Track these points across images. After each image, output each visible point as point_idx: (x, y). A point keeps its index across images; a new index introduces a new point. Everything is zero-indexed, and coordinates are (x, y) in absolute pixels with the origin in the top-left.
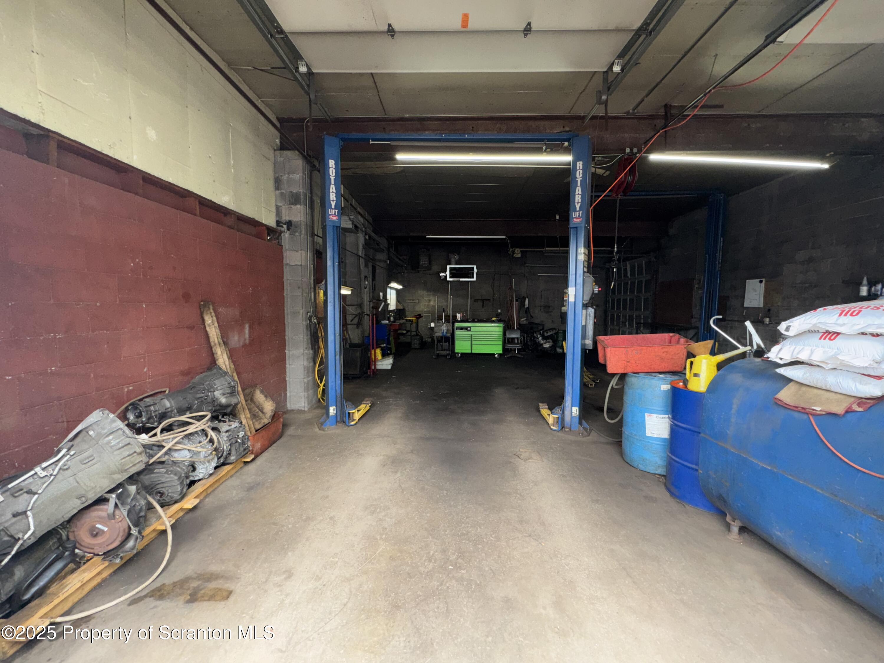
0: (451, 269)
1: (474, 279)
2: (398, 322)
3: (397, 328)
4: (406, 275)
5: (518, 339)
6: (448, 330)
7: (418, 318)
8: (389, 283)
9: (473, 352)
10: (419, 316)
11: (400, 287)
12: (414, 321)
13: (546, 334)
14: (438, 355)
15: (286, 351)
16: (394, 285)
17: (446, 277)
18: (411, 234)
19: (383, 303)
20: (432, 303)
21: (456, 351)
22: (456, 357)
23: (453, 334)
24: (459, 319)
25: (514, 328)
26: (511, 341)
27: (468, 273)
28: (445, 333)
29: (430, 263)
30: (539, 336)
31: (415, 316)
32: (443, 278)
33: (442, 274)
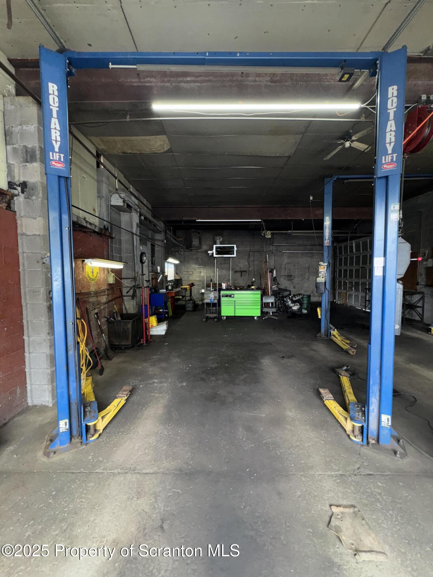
0: (217, 248)
1: (235, 255)
2: (175, 290)
3: (174, 295)
4: (182, 253)
5: (272, 303)
6: (215, 297)
7: (191, 286)
8: (166, 259)
9: (236, 315)
10: (192, 285)
11: (177, 262)
12: (188, 289)
13: (294, 299)
14: (208, 318)
15: (25, 337)
16: (170, 260)
17: (213, 254)
18: (184, 219)
19: (161, 276)
20: (202, 274)
21: (222, 315)
22: (222, 319)
23: (219, 300)
24: (224, 288)
25: (268, 294)
26: (267, 305)
27: (229, 251)
28: (212, 300)
29: (200, 244)
30: (289, 300)
31: (189, 285)
32: (210, 254)
33: (209, 252)
